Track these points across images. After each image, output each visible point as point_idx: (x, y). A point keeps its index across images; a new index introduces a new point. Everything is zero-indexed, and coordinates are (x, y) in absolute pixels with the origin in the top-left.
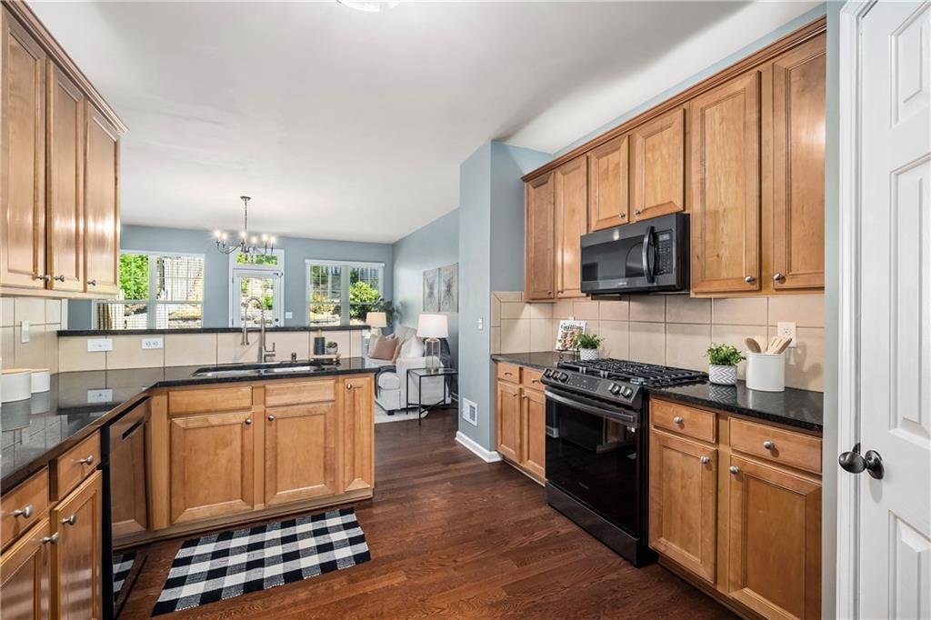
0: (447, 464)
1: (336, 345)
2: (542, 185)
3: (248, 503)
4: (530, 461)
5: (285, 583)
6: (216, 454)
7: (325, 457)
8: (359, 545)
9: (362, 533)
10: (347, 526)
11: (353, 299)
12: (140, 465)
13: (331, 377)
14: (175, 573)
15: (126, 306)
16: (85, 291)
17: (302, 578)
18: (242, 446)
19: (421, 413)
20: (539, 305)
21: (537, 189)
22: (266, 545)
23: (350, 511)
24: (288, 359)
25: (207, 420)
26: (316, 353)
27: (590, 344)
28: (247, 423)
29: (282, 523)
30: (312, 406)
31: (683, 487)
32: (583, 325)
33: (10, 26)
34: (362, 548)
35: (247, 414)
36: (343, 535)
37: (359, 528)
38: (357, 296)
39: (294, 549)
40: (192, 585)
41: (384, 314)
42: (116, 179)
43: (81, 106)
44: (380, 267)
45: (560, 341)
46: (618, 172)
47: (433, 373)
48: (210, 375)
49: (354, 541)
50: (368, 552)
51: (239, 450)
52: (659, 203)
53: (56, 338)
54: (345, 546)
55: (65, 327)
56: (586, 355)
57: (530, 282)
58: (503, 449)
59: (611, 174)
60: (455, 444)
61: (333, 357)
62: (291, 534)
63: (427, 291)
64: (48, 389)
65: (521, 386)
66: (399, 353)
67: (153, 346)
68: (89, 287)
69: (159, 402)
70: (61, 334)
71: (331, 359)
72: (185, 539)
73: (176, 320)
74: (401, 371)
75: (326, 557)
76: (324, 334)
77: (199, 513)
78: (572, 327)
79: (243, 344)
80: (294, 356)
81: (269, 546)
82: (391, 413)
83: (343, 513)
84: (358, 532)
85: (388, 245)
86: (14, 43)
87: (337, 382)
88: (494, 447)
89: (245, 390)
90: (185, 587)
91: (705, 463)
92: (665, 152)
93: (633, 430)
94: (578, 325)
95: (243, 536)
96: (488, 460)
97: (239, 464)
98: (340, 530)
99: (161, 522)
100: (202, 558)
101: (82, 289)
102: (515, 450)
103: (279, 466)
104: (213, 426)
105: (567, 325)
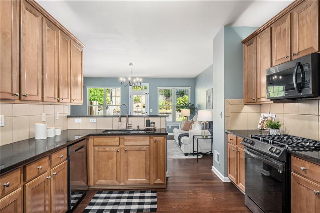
0: (203, 180)
1: (154, 123)
2: (251, 44)
3: (118, 181)
4: (240, 183)
5: (124, 212)
6: (108, 162)
7: (146, 168)
8: (154, 205)
9: (157, 201)
10: (152, 197)
11: (182, 103)
12: (85, 162)
13: (148, 136)
14: (93, 201)
15: (99, 107)
16: (71, 102)
17: (130, 212)
18: (116, 160)
19: (198, 156)
20: (252, 106)
21: (248, 47)
22: (122, 198)
23: (155, 192)
24: (136, 128)
25: (105, 149)
26: (147, 126)
27: (276, 126)
28: (118, 151)
29: (130, 191)
30: (141, 147)
31: (307, 206)
32: (274, 116)
33: (47, 23)
34: (155, 206)
35: (118, 148)
36: (149, 200)
37: (156, 199)
38: (183, 102)
39: (131, 202)
40: (96, 206)
41: (189, 110)
42: (82, 64)
43: (69, 42)
44: (189, 88)
45: (260, 124)
46: (285, 34)
47: (205, 138)
48: (109, 132)
49: (152, 203)
50: (156, 208)
51: (115, 161)
52: (306, 48)
53: (67, 118)
54: (149, 204)
55: (69, 115)
56: (273, 132)
57: (246, 93)
58: (230, 176)
59: (282, 35)
60: (212, 172)
61: (153, 128)
62: (132, 196)
63: (208, 99)
64: (61, 134)
65: (237, 146)
66: (191, 128)
67: (93, 122)
68: (72, 101)
69: (91, 141)
70: (68, 117)
71: (152, 129)
72: (98, 191)
73: (115, 112)
74: (191, 137)
75: (140, 207)
76: (150, 119)
77: (103, 182)
78: (267, 117)
79: (119, 121)
80: (138, 127)
81: (123, 199)
82: (186, 155)
83: (152, 192)
84: (155, 200)
85: (193, 78)
86: (48, 28)
87: (150, 138)
88: (226, 175)
89: (117, 138)
90: (94, 206)
91: (316, 194)
92: (308, 19)
93: (281, 172)
94: (271, 116)
95: (116, 193)
96: (223, 181)
97: (116, 167)
98: (149, 198)
99: (91, 183)
100: (101, 198)
101: (70, 102)
102: (234, 177)
103: (129, 170)
104: (107, 151)
105: (265, 116)
